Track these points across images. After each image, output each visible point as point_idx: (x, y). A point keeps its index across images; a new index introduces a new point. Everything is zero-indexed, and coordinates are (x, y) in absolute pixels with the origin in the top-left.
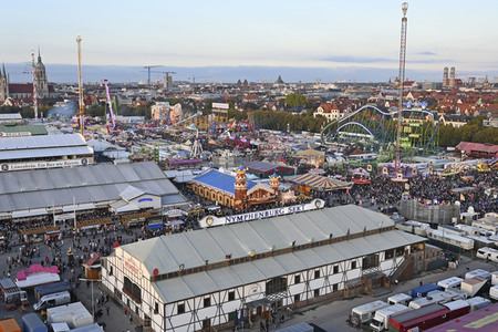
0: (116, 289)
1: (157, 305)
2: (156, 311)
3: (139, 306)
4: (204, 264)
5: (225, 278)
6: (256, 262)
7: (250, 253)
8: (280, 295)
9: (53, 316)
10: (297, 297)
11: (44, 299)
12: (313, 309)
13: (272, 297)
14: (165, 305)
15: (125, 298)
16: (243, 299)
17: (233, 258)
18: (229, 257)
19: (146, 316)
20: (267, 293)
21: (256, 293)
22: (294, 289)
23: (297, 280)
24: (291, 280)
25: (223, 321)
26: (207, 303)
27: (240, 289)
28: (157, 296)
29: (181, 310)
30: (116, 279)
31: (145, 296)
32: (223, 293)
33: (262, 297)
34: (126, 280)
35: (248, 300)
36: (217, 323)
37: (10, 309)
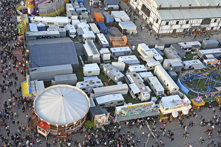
0: (136, 8)
1: (158, 20)
2: (157, 22)
3: (148, 18)
4: (179, 6)
5: (186, 14)
6: (200, 10)
7: (199, 5)
8: (206, 26)
9: (114, 15)
10: (212, 28)
11: (109, 6)
12: (217, 34)
13: (203, 26)
14: (162, 21)
15: (141, 13)
16: (191, 24)
17: (192, 6)
18: (191, 5)
19: (150, 23)
20: (202, 24)
21: (197, 23)
22: (213, 24)
23: (215, 21)
24: (213, 20)
25: (181, 31)
26: (177, 23)
27: (192, 20)
28: (159, 16)
29: (167, 24)
30: (138, 4)
31: (152, 14)
32: (184, 20)
33: (199, 25)
34: (144, 5)
35: (193, 25)
36: (178, 32)
37: (95, 7)
